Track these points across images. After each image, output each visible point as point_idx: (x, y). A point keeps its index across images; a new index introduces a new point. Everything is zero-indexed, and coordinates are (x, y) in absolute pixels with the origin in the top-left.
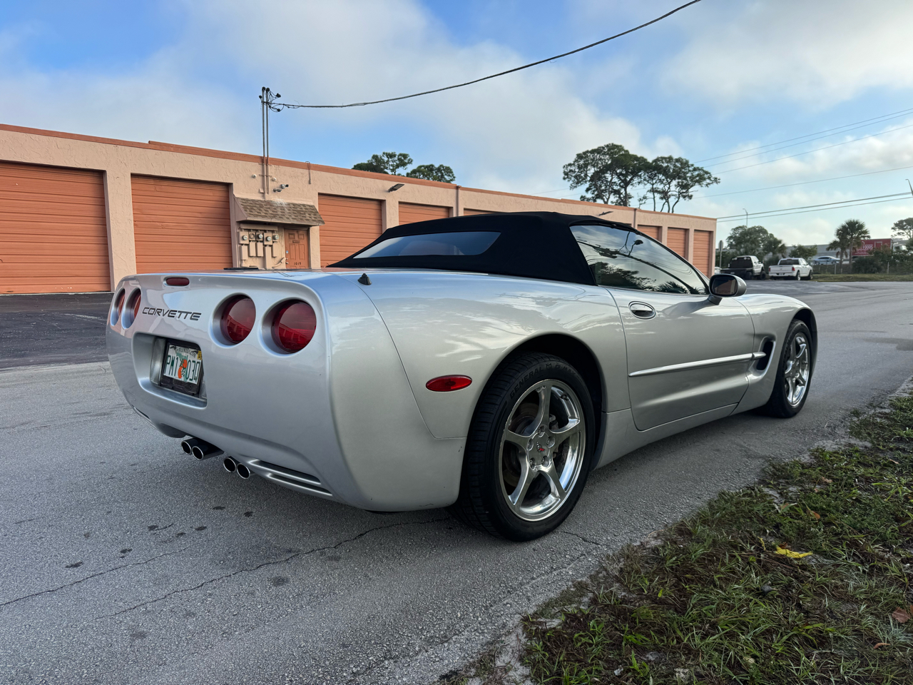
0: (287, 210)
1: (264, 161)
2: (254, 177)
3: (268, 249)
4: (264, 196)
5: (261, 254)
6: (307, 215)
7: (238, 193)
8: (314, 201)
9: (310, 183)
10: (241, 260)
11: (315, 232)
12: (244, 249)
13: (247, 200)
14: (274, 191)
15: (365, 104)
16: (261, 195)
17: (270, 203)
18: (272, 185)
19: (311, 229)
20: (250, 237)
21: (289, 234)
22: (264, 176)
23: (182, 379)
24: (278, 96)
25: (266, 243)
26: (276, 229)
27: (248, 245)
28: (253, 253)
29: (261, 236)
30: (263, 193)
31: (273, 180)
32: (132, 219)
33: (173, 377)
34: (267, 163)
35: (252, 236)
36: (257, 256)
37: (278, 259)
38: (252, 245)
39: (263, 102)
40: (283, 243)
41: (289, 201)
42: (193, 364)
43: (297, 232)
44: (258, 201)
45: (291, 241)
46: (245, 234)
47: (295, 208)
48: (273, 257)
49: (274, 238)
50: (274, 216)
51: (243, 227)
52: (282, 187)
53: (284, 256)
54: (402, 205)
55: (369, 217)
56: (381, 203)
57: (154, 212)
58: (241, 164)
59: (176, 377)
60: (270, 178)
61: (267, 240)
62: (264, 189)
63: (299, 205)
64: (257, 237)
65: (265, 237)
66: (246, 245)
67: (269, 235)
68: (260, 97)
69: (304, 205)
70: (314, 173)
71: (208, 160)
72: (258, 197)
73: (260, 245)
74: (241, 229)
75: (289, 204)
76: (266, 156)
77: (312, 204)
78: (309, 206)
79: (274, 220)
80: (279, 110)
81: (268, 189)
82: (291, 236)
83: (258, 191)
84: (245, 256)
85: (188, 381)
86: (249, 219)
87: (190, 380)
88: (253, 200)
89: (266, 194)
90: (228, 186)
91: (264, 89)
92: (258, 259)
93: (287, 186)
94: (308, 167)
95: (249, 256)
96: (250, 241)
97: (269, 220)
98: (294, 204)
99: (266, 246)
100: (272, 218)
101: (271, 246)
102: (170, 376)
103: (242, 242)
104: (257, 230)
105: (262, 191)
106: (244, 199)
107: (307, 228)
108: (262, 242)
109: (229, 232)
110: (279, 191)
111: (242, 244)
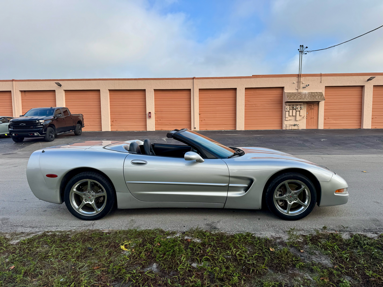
0: (307, 96)
1: (299, 76)
2: (294, 83)
3: (298, 113)
4: (298, 91)
5: (294, 114)
6: (317, 97)
7: (286, 91)
8: (322, 90)
9: (321, 83)
10: (286, 118)
11: (322, 104)
12: (287, 113)
13: (290, 93)
14: (303, 88)
16: (297, 90)
17: (300, 93)
18: (302, 86)
19: (320, 103)
20: (290, 108)
21: (309, 106)
22: (299, 82)
24: (307, 47)
25: (297, 110)
26: (302, 104)
27: (289, 111)
28: (291, 114)
29: (295, 107)
30: (298, 89)
31: (303, 83)
32: (244, 104)
34: (300, 76)
35: (291, 108)
36: (292, 116)
37: (302, 117)
38: (291, 111)
39: (300, 52)
40: (306, 110)
41: (310, 91)
43: (313, 104)
45: (310, 108)
46: (288, 107)
47: (312, 94)
48: (300, 115)
49: (301, 108)
50: (300, 99)
51: (287, 104)
52: (307, 86)
53: (306, 115)
54: (375, 87)
55: (354, 94)
56: (362, 87)
57: (252, 101)
58: (288, 78)
60: (301, 83)
61: (298, 109)
64: (293, 108)
65: (297, 107)
66: (288, 111)
67: (299, 107)
68: (299, 50)
69: (317, 93)
70: (323, 78)
71: (275, 79)
72: (296, 91)
73: (294, 111)
74: (286, 105)
76: (300, 74)
77: (321, 91)
78: (319, 93)
80: (306, 54)
81: (300, 87)
82: (310, 106)
83: (295, 89)
84: (287, 116)
88: (292, 93)
89: (299, 90)
90: (283, 88)
91: (301, 46)
92: (293, 117)
93: (309, 85)
94: (321, 75)
95: (289, 116)
96: (290, 110)
98: (312, 93)
99: (297, 111)
101: (299, 111)
103: (286, 110)
104: (293, 105)
105: (297, 88)
106: (288, 93)
107: (318, 103)
108: (296, 109)
109: (282, 106)
110: (305, 88)
111: (286, 111)
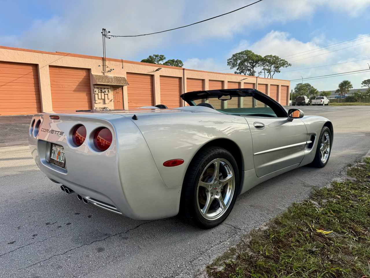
0: (113, 80)
2: (99, 66)
6: (122, 81)
7: (93, 73)
8: (124, 76)
9: (123, 68)
10: (95, 100)
12: (96, 96)
13: (97, 75)
14: (108, 71)
15: (145, 35)
16: (103, 73)
17: (107, 77)
18: (107, 69)
19: (124, 87)
20: (98, 91)
22: (104, 65)
23: (58, 160)
24: (109, 32)
25: (105, 93)
26: (109, 87)
28: (100, 97)
29: (103, 90)
30: (104, 73)
31: (107, 67)
32: (50, 84)
33: (54, 159)
34: (105, 60)
35: (99, 91)
36: (102, 99)
37: (110, 100)
38: (100, 94)
39: (103, 35)
40: (112, 93)
41: (115, 76)
42: (62, 154)
43: (118, 88)
44: (102, 76)
45: (116, 92)
46: (97, 90)
47: (117, 79)
48: (108, 99)
49: (108, 91)
51: (96, 86)
52: (111, 70)
53: (113, 98)
54: (161, 77)
55: (148, 82)
56: (152, 76)
57: (58, 81)
58: (94, 60)
59: (56, 159)
60: (106, 66)
62: (104, 70)
63: (119, 77)
65: (105, 91)
66: (97, 94)
68: (102, 33)
69: (121, 77)
70: (124, 64)
71: (81, 59)
74: (95, 88)
75: (114, 77)
76: (105, 57)
77: (124, 77)
78: (123, 78)
79: (108, 84)
80: (109, 38)
81: (106, 71)
82: (115, 90)
83: (101, 72)
85: (60, 161)
86: (98, 83)
87: (61, 161)
88: (99, 76)
89: (105, 73)
90: (89, 70)
91: (103, 29)
93: (113, 69)
94: (122, 61)
95: (98, 99)
96: (99, 92)
97: (106, 84)
98: (116, 77)
100: (107, 83)
101: (107, 94)
102: (53, 158)
103: (95, 93)
104: (101, 88)
105: (103, 72)
106: (96, 75)
107: (122, 87)
108: (104, 93)
109: (90, 89)
110: (110, 72)
